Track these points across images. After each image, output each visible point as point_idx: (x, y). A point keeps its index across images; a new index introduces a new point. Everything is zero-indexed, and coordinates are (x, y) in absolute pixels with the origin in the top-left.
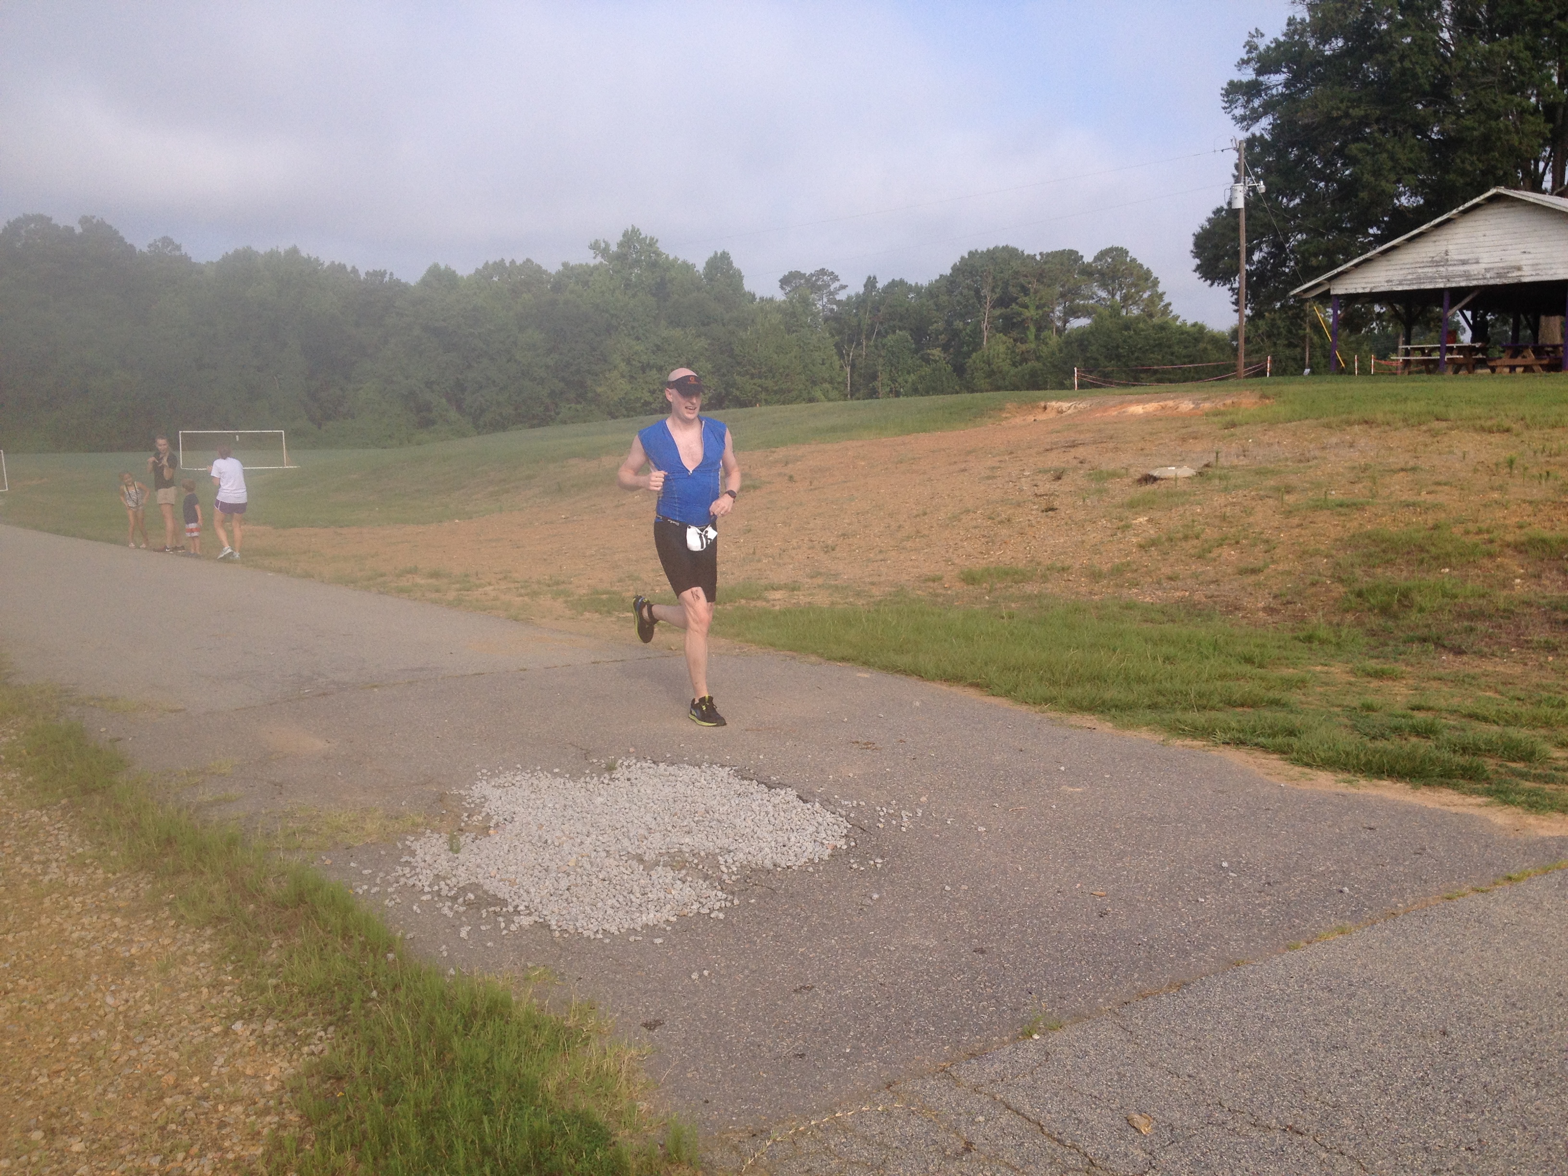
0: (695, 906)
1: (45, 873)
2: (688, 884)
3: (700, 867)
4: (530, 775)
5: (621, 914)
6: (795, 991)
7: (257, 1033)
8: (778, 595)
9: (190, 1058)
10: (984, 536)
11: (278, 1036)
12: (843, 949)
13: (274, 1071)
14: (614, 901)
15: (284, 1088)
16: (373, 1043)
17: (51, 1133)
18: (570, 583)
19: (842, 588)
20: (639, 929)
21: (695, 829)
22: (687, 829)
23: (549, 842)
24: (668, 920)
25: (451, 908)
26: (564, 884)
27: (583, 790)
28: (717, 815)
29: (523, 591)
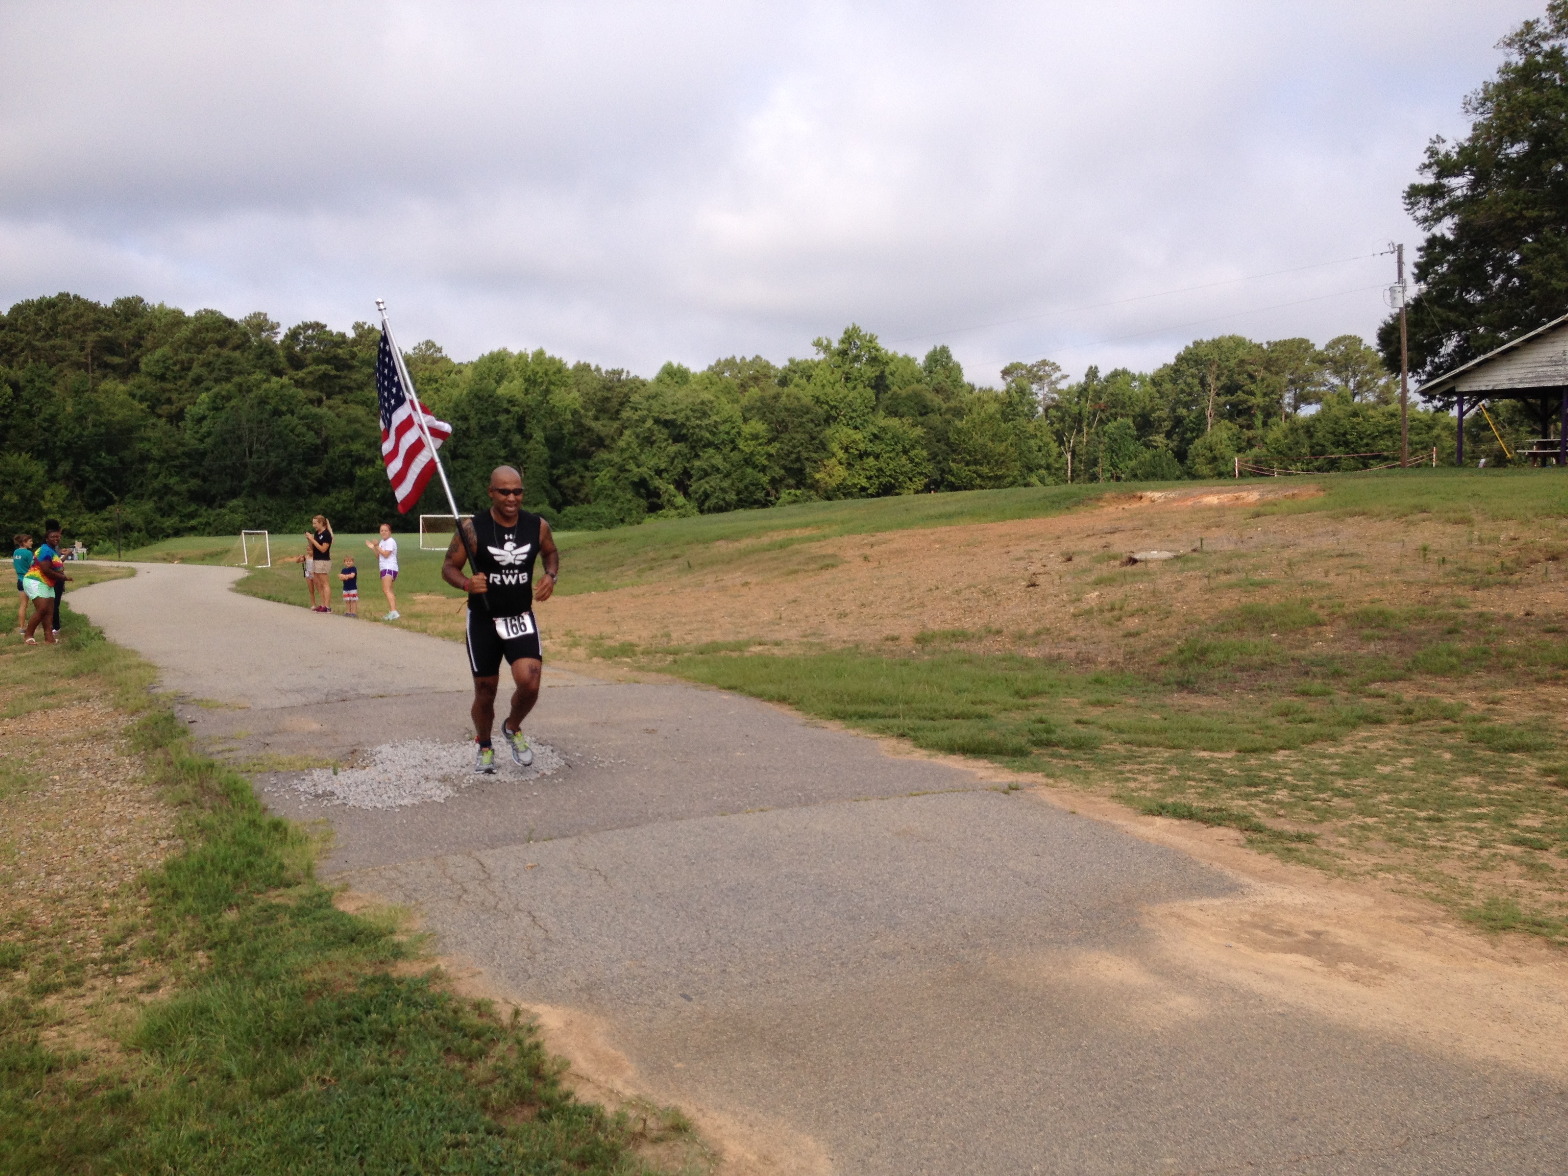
2: (440, 788)
3: (454, 780)
8: (758, 648)
10: (968, 607)
14: (392, 794)
20: (394, 806)
25: (305, 797)
27: (441, 749)
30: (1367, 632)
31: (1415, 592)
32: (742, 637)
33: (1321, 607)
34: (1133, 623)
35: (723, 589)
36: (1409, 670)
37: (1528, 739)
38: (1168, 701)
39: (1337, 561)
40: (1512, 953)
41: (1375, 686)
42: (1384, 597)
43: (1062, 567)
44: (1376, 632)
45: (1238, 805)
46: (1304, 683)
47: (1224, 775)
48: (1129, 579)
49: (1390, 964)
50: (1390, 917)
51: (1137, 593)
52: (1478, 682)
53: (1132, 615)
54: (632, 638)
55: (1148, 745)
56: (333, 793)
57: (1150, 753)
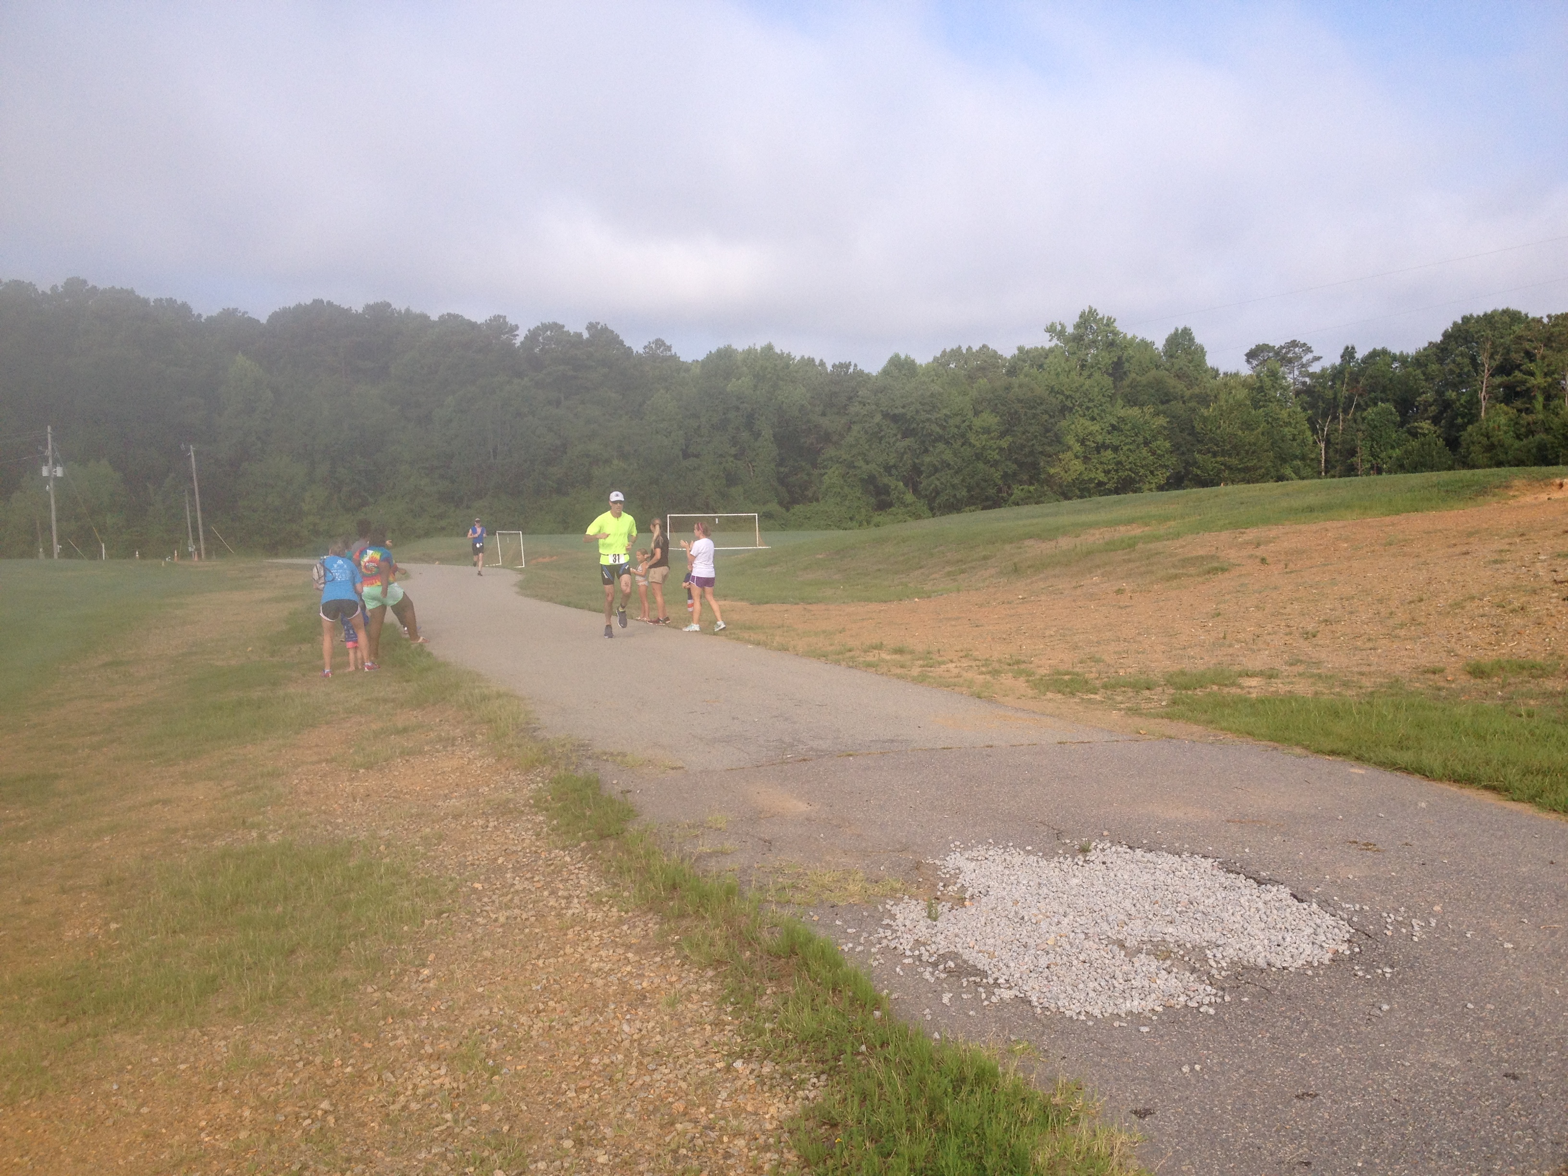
0: (1183, 999)
1: (567, 908)
2: (1173, 975)
3: (1187, 959)
4: (1002, 850)
5: (1103, 998)
6: (1297, 1096)
7: (756, 1072)
8: (1253, 682)
9: (696, 1089)
10: (1493, 626)
11: (775, 1078)
12: (1350, 1059)
13: (773, 1110)
14: (1096, 984)
15: (782, 1128)
16: (864, 1097)
17: (579, 1143)
18: (1031, 663)
19: (1326, 676)
20: (1124, 1015)
21: (1178, 919)
22: (1169, 918)
23: (1026, 918)
24: (1153, 1010)
25: (932, 974)
26: (1043, 961)
27: (1057, 870)
28: (1201, 907)
29: (984, 669)
56: (975, 969)
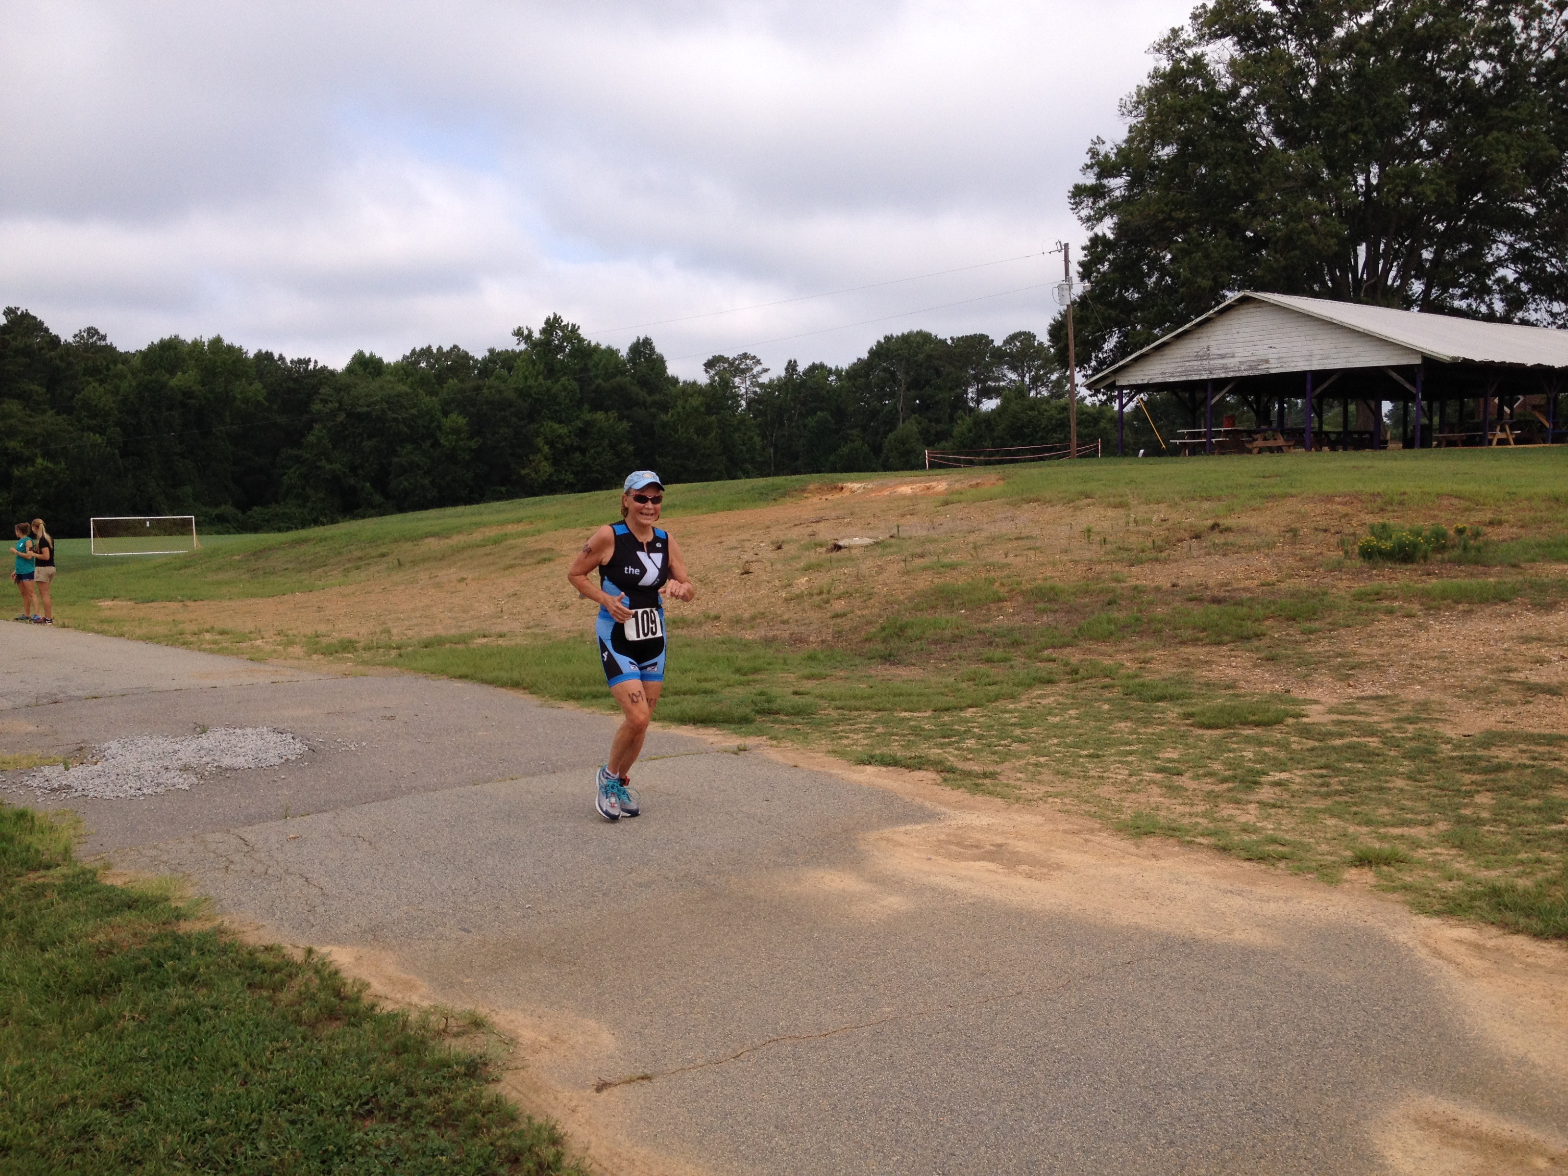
0: (178, 786)
2: (183, 777)
3: (196, 769)
8: (483, 640)
18: (329, 636)
20: (138, 795)
26: (112, 779)
28: (235, 748)
29: (283, 642)
30: (1041, 605)
31: (1081, 568)
32: (464, 630)
33: (1002, 585)
34: (839, 606)
35: (438, 586)
36: (1075, 637)
37: (1171, 690)
38: (873, 673)
39: (1015, 544)
40: (1151, 851)
41: (1046, 653)
42: (1055, 574)
43: (774, 555)
44: (1048, 606)
45: (935, 753)
46: (988, 652)
47: (923, 730)
48: (835, 564)
49: (1057, 864)
50: (1057, 830)
51: (843, 577)
52: (1132, 646)
53: (839, 598)
54: (351, 635)
55: (857, 710)
56: (69, 787)
57: (860, 716)
